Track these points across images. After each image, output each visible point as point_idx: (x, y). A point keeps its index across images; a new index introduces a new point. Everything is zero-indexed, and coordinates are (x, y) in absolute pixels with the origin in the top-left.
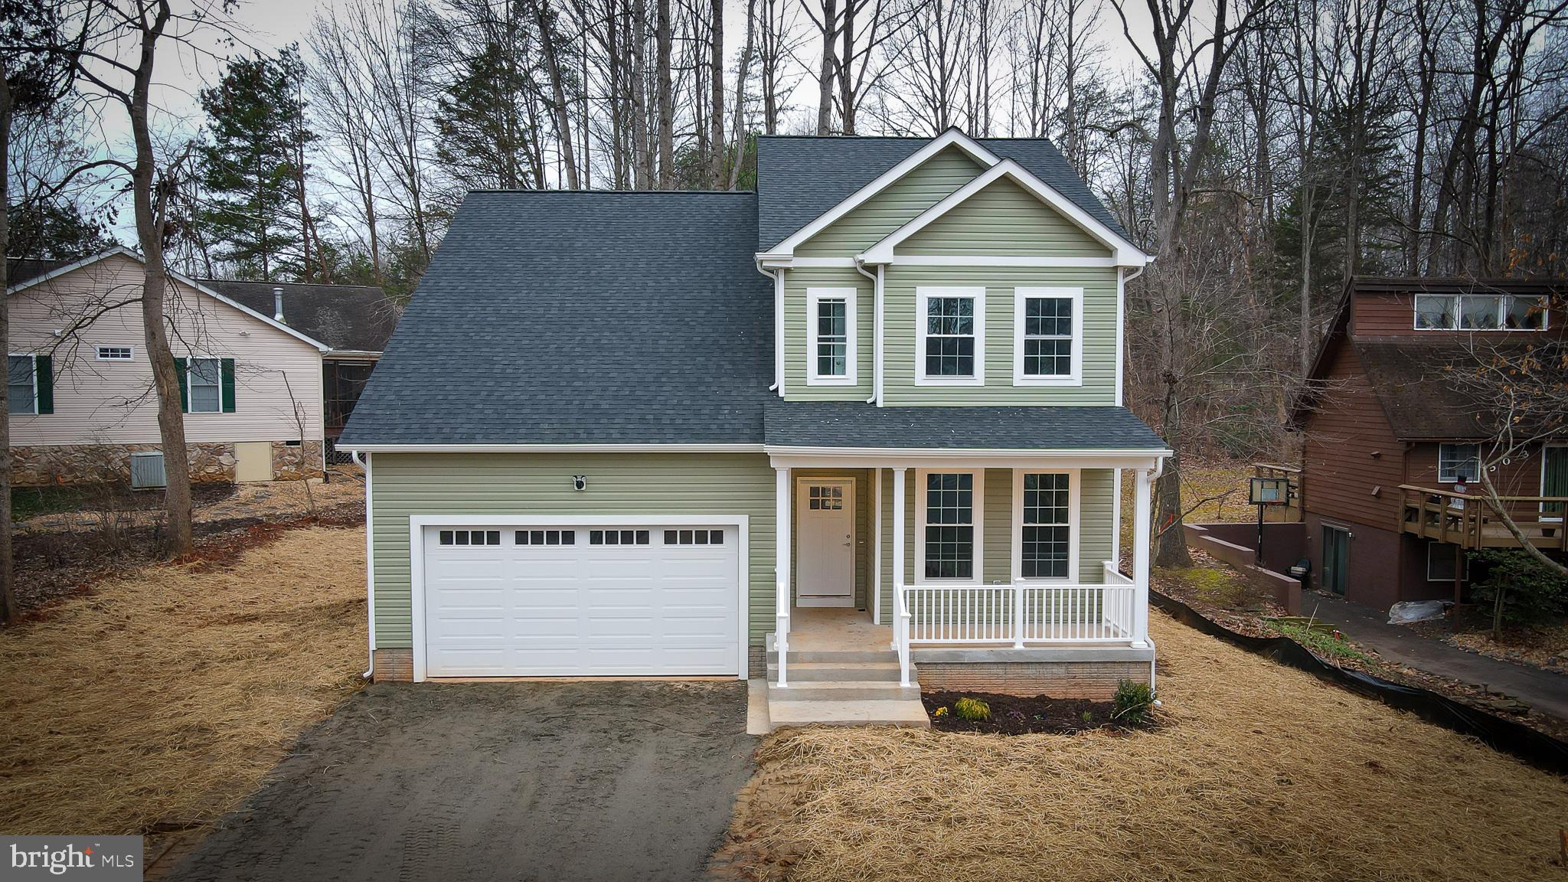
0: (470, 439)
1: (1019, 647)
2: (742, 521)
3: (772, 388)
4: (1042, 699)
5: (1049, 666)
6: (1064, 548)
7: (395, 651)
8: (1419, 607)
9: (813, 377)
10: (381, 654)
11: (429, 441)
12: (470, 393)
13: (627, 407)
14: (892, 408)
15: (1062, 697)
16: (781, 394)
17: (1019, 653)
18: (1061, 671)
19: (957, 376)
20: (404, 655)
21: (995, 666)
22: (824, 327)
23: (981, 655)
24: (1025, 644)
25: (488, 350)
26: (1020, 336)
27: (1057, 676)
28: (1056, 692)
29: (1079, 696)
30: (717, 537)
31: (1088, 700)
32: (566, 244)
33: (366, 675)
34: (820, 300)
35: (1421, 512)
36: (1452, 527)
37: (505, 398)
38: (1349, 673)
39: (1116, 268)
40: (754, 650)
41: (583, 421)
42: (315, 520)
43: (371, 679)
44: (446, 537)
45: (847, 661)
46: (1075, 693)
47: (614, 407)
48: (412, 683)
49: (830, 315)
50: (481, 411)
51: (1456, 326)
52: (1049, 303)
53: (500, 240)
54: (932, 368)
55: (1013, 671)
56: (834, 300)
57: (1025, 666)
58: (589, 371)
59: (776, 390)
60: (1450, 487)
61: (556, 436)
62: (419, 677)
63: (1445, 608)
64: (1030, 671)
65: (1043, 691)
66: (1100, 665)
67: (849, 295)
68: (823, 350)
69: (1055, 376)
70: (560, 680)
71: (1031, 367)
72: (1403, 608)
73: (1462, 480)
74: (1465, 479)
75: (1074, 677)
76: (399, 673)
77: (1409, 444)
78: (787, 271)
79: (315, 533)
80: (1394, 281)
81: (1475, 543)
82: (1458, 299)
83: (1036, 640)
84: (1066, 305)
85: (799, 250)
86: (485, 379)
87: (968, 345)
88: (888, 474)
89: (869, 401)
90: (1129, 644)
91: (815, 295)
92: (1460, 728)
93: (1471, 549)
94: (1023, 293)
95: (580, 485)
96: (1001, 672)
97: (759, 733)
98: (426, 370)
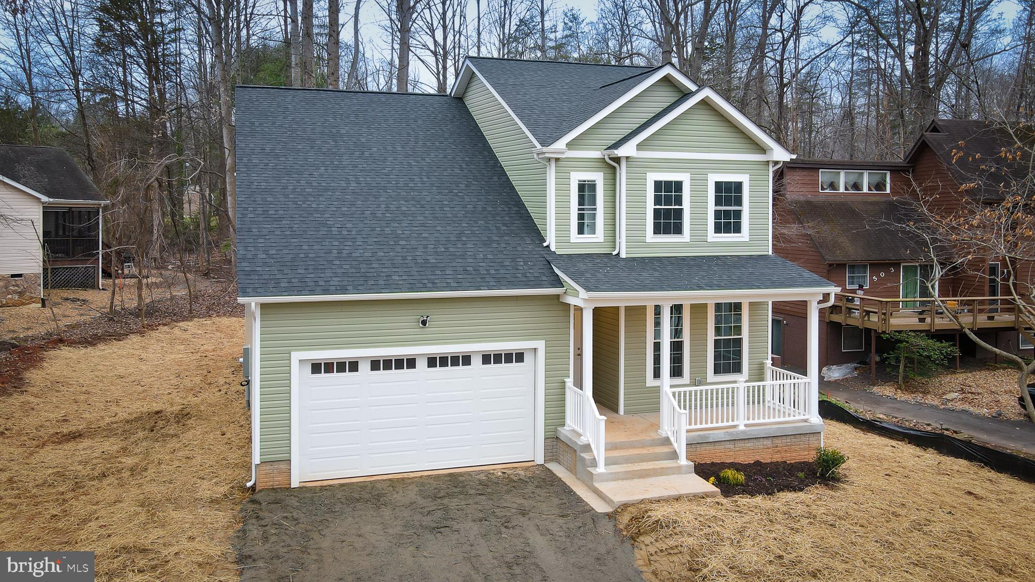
0: (344, 291)
1: (742, 428)
2: (540, 345)
3: (545, 244)
4: (758, 463)
5: (761, 440)
6: (739, 354)
7: (275, 463)
8: (840, 369)
9: (574, 237)
10: (264, 467)
11: (312, 292)
12: (324, 251)
13: (450, 261)
14: (634, 259)
15: (769, 461)
16: (553, 248)
17: (743, 432)
18: (768, 443)
19: (672, 235)
20: (283, 466)
21: (728, 443)
22: (581, 201)
23: (720, 435)
24: (746, 426)
25: (319, 216)
26: (711, 207)
27: (766, 447)
28: (766, 458)
29: (780, 460)
30: (520, 357)
31: (785, 462)
32: (334, 131)
33: (249, 484)
34: (579, 181)
35: (843, 308)
36: (866, 318)
37: (354, 255)
38: (878, 423)
39: (768, 161)
40: (548, 440)
41: (422, 273)
42: (61, 341)
43: (253, 488)
44: (316, 368)
45: (634, 447)
46: (777, 458)
47: (440, 261)
48: (289, 488)
49: (586, 191)
50: (340, 267)
51: (842, 190)
52: (728, 184)
53: (281, 126)
54: (657, 230)
55: (739, 445)
56: (588, 181)
57: (747, 441)
58: (405, 232)
59: (548, 246)
60: (854, 291)
61: (409, 286)
62: (295, 484)
63: (856, 369)
64: (749, 445)
65: (758, 458)
66: (792, 437)
67: (598, 178)
68: (581, 217)
69: (732, 235)
70: (405, 475)
71: (718, 229)
72: (829, 369)
73: (861, 287)
74: (863, 286)
75: (777, 447)
76: (278, 481)
77: (831, 265)
78: (557, 160)
79: (65, 352)
80: (808, 161)
81: (886, 328)
82: (842, 174)
83: (751, 422)
84: (739, 186)
85: (570, 145)
86: (331, 240)
87: (679, 214)
88: (658, 310)
89: (614, 253)
90: (806, 421)
91: (577, 177)
92: (969, 457)
93: (884, 332)
94: (714, 178)
95: (424, 323)
96: (732, 446)
97: (607, 511)
98: (279, 233)
